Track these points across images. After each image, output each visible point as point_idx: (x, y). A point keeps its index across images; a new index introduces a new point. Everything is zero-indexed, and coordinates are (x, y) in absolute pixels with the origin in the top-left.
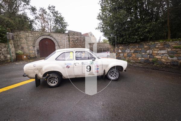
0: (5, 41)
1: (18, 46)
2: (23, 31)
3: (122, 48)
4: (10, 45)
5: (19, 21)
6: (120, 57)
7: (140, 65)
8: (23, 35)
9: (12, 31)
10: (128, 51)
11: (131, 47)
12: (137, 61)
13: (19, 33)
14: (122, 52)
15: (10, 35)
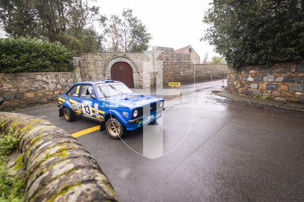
0: (71, 69)
1: (85, 74)
2: (91, 53)
3: (257, 74)
4: (77, 73)
5: (86, 39)
6: (249, 90)
7: (299, 108)
8: (91, 59)
9: (78, 55)
10: (269, 78)
11: (278, 70)
12: (292, 99)
13: (86, 56)
14: (255, 81)
15: (76, 60)
